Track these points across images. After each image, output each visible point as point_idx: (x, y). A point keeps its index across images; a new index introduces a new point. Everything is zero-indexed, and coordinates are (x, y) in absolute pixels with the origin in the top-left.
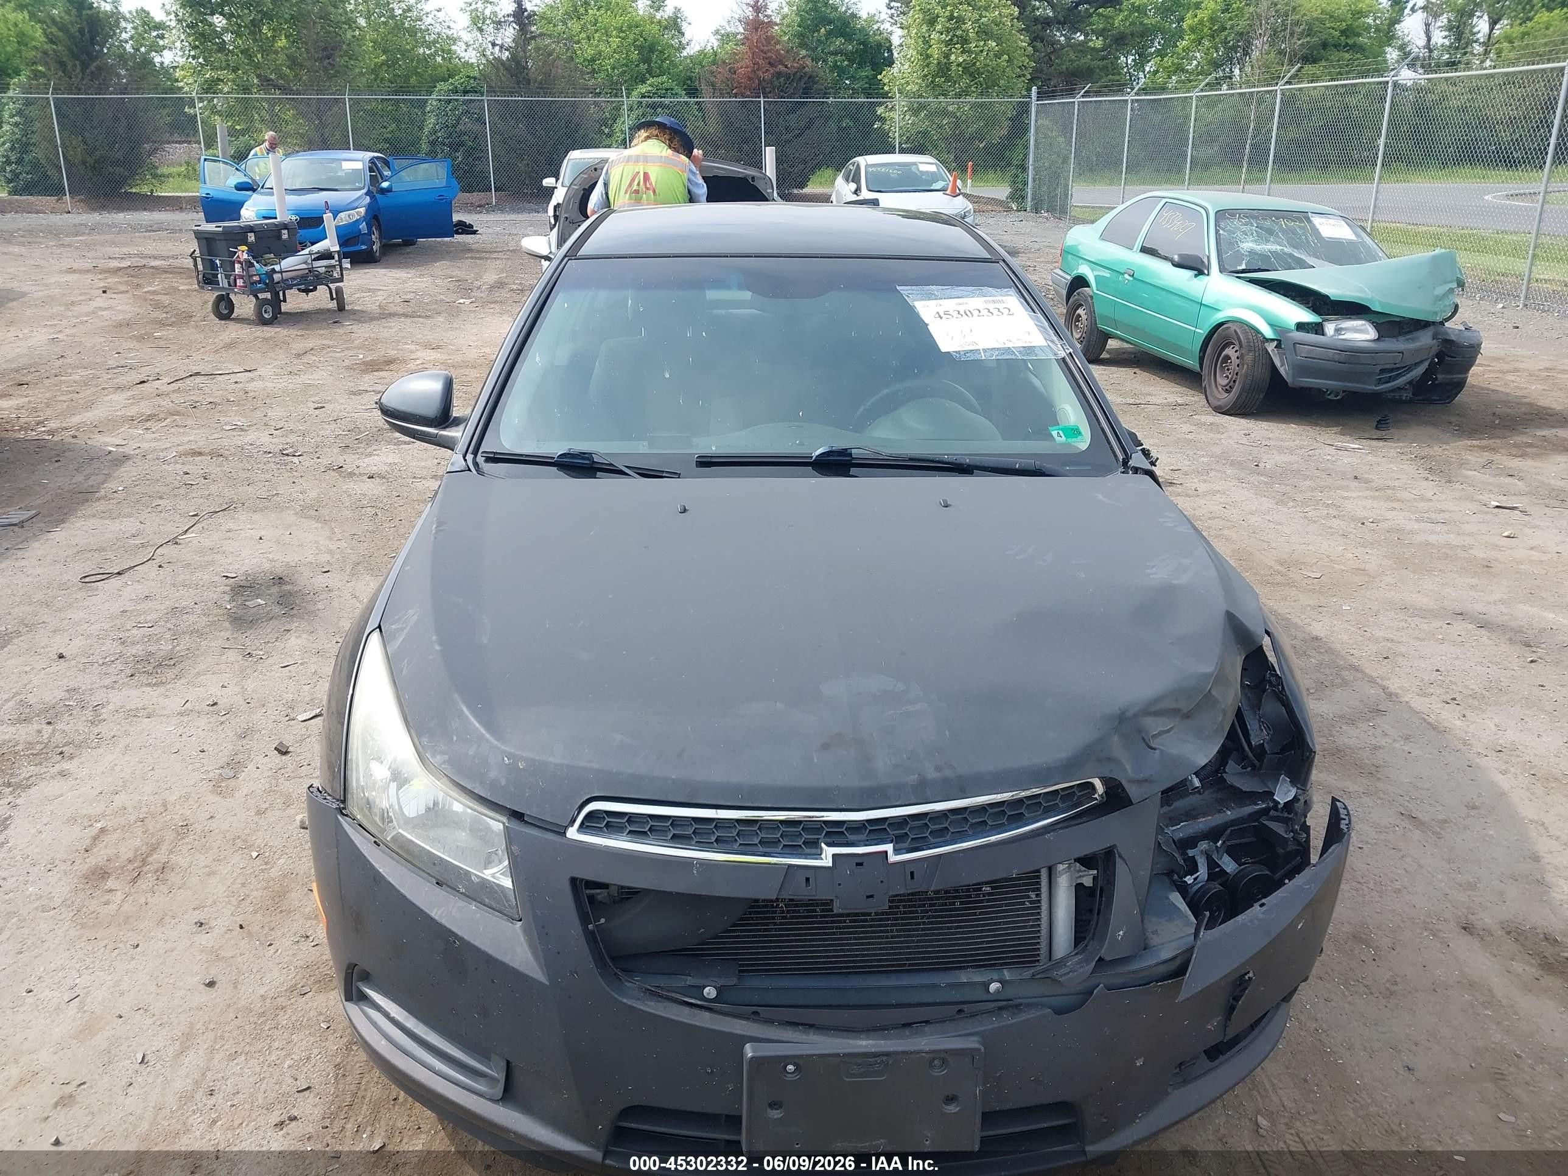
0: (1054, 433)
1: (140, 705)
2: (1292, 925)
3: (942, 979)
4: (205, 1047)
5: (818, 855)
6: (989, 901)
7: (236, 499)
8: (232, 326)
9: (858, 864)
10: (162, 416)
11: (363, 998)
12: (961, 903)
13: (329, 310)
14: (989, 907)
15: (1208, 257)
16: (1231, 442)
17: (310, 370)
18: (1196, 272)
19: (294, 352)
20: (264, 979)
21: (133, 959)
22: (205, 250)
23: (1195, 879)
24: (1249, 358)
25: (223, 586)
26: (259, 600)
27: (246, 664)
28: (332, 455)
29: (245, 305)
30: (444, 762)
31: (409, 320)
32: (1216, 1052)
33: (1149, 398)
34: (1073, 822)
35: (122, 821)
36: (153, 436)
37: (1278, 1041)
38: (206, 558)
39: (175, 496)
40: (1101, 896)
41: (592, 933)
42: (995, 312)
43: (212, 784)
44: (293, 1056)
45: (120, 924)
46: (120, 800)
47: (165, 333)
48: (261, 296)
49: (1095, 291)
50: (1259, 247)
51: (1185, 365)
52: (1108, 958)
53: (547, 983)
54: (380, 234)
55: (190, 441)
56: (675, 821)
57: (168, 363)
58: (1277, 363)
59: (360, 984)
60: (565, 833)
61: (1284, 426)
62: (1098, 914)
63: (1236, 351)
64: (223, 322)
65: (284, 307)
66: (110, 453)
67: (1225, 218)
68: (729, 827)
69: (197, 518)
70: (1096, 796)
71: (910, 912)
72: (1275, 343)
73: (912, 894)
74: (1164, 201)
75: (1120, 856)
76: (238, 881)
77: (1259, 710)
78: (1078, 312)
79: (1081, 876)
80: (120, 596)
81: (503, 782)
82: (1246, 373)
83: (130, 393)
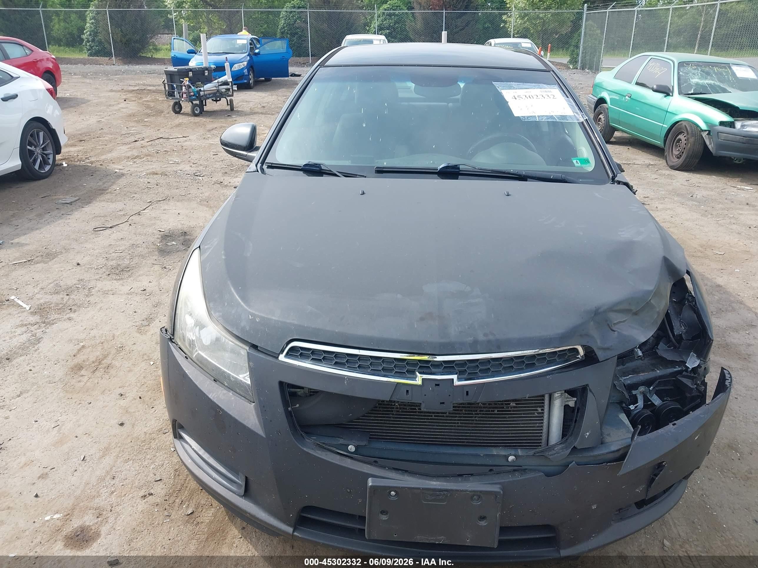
0: (574, 161)
1: (110, 289)
2: (691, 437)
3: (482, 452)
4: (114, 455)
5: (414, 379)
6: (514, 411)
7: (170, 195)
8: (180, 117)
9: (436, 385)
10: (142, 156)
11: (181, 438)
12: (498, 411)
13: (226, 110)
14: (514, 414)
15: (673, 87)
16: (678, 184)
17: (214, 137)
18: (665, 95)
19: (207, 129)
20: (147, 424)
21: (87, 409)
22: (169, 80)
23: (636, 407)
24: (692, 140)
25: (158, 235)
26: (174, 242)
27: (163, 272)
28: (219, 177)
29: (187, 107)
30: (220, 316)
31: (263, 116)
32: (641, 504)
33: (634, 161)
34: (566, 370)
35: (93, 342)
36: (137, 165)
37: (680, 499)
38: (152, 222)
39: (142, 193)
40: (578, 412)
41: (290, 412)
42: (546, 97)
43: (137, 328)
44: (155, 463)
45: (84, 392)
46: (93, 333)
47: (150, 119)
48: (194, 102)
49: (610, 106)
50: (702, 81)
51: (656, 144)
52: (579, 448)
53: (264, 436)
54: (254, 76)
55: (153, 168)
56: (337, 354)
57: (149, 133)
58: (708, 143)
59: (179, 430)
60: (278, 357)
61: (709, 177)
62: (575, 422)
63: (685, 137)
64: (177, 115)
65: (206, 108)
66: (116, 172)
67: (684, 66)
68: (367, 360)
69: (150, 203)
70: (579, 356)
71: (468, 414)
72: (707, 132)
73: (469, 404)
74: (651, 57)
75: (591, 391)
76: (142, 376)
77: (680, 315)
78: (600, 117)
79: (568, 401)
80: (110, 238)
81: (248, 328)
82: (690, 148)
83: (130, 146)
